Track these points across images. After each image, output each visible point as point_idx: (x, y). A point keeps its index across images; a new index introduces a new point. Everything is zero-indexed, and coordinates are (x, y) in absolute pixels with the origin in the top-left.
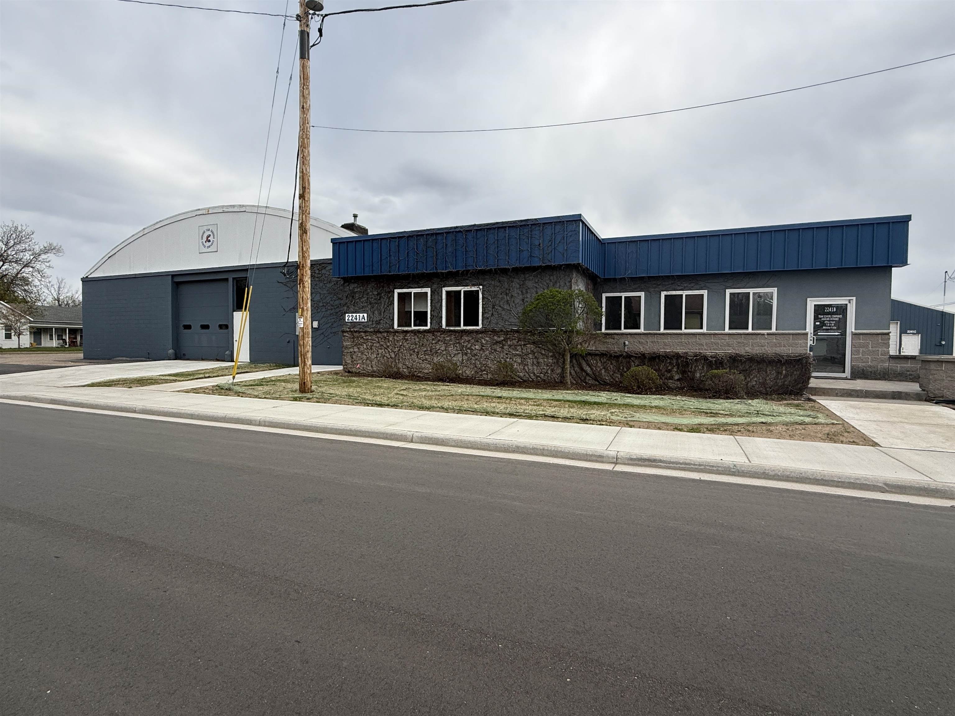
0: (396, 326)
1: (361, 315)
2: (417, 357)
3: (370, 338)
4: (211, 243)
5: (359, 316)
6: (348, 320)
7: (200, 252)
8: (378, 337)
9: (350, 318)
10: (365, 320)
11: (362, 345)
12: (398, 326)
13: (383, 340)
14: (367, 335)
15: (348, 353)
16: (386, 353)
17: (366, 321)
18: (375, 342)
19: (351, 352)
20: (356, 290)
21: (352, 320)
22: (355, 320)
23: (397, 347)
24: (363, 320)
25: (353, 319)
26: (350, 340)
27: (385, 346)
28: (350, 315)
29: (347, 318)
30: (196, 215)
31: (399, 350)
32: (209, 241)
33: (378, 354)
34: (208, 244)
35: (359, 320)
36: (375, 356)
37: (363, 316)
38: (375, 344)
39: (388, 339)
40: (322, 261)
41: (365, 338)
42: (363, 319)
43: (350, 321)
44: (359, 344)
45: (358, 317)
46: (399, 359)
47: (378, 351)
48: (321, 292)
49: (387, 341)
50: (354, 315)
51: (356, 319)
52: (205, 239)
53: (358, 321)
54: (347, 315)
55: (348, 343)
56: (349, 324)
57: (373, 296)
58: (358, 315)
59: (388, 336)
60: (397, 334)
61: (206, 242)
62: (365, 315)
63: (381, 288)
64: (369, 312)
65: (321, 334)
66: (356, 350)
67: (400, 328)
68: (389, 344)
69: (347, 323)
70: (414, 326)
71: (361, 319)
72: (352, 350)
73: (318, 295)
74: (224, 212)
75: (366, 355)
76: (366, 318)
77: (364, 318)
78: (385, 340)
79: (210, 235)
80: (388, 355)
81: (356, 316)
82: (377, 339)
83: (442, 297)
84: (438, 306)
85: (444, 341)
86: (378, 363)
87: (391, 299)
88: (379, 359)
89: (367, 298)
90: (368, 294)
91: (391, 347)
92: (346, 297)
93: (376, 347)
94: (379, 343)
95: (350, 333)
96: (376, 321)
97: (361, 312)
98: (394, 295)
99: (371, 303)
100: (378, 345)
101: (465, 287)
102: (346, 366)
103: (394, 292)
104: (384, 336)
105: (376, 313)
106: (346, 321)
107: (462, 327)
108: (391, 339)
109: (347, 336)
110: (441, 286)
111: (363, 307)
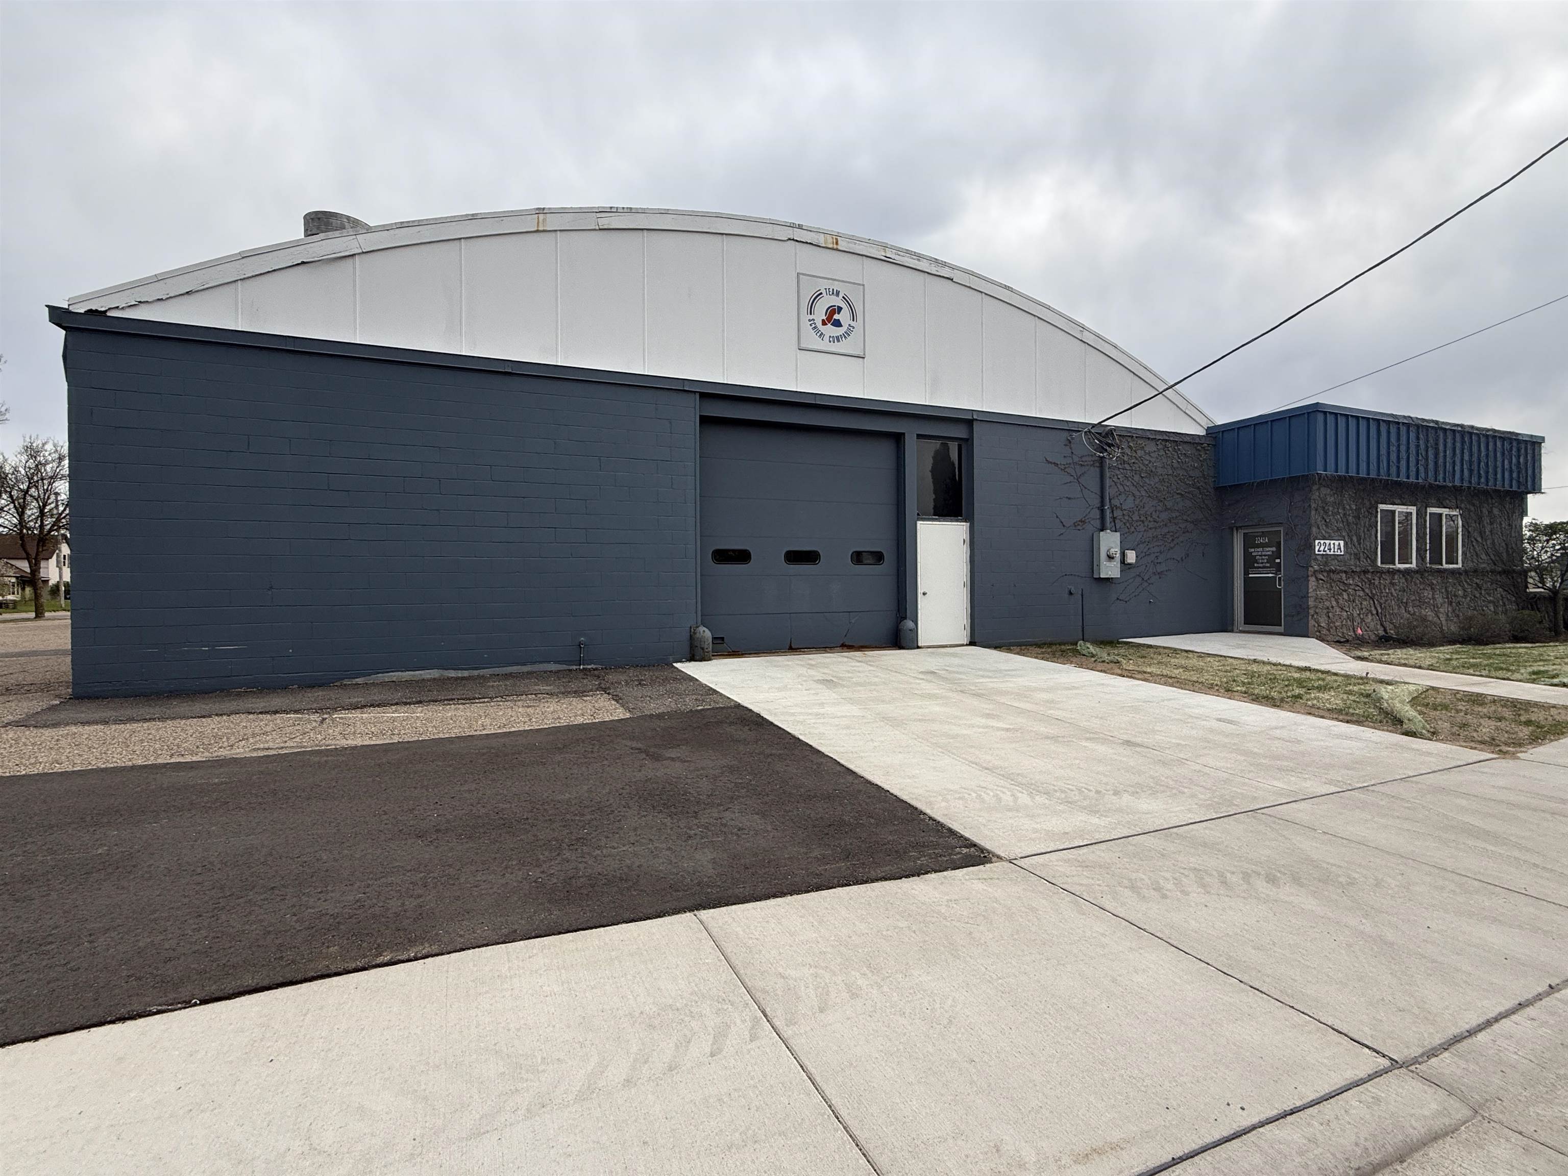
0: (1379, 564)
1: (1337, 543)
2: (1406, 610)
3: (1352, 582)
4: (839, 331)
5: (1334, 544)
6: (1319, 551)
7: (803, 346)
8: (1362, 581)
9: (1322, 548)
10: (1341, 551)
11: (1341, 595)
12: (1382, 563)
13: (1367, 586)
14: (1349, 578)
15: (1321, 608)
16: (1371, 606)
17: (1342, 553)
18: (1359, 588)
19: (1328, 608)
20: (1329, 499)
21: (1324, 551)
22: (1328, 552)
23: (1384, 596)
24: (1339, 553)
25: (1326, 549)
26: (1324, 586)
27: (1370, 595)
28: (1322, 542)
29: (1317, 548)
30: (790, 239)
31: (1386, 601)
32: (837, 324)
33: (1362, 609)
34: (829, 330)
35: (1334, 551)
36: (1358, 612)
37: (1339, 544)
38: (1358, 593)
39: (1374, 584)
41: (1345, 582)
42: (1339, 551)
43: (1322, 553)
44: (1338, 592)
45: (1332, 546)
46: (1386, 616)
47: (1361, 604)
48: (1137, 493)
49: (1372, 586)
50: (1327, 542)
51: (1330, 550)
52: (820, 314)
53: (1332, 553)
54: (1317, 542)
55: (1323, 592)
56: (1320, 558)
57: (1351, 511)
58: (1332, 542)
59: (1373, 579)
60: (1383, 576)
61: (824, 323)
62: (1342, 543)
63: (1361, 500)
64: (1346, 537)
66: (1334, 603)
67: (1385, 566)
68: (1374, 592)
69: (1318, 557)
70: (1400, 563)
71: (1336, 550)
72: (1327, 604)
73: (1131, 498)
74: (887, 261)
75: (1347, 612)
76: (1342, 549)
77: (1340, 549)
78: (1370, 585)
79: (840, 309)
80: (1373, 609)
81: (1330, 544)
82: (1361, 585)
83: (1425, 521)
84: (1421, 535)
85: (1431, 585)
86: (1361, 622)
87: (1373, 519)
88: (1362, 616)
89: (1345, 514)
90: (1344, 509)
91: (1376, 597)
92: (1316, 510)
93: (1359, 596)
94: (1363, 590)
95: (1325, 574)
96: (1355, 554)
97: (1336, 538)
98: (1377, 512)
99: (1348, 524)
100: (1361, 594)
101: (1448, 510)
102: (1320, 632)
103: (1377, 508)
104: (1368, 578)
105: (1355, 538)
106: (1317, 552)
107: (1445, 566)
108: (1377, 582)
109: (1322, 580)
110: (1424, 505)
111: (1339, 530)
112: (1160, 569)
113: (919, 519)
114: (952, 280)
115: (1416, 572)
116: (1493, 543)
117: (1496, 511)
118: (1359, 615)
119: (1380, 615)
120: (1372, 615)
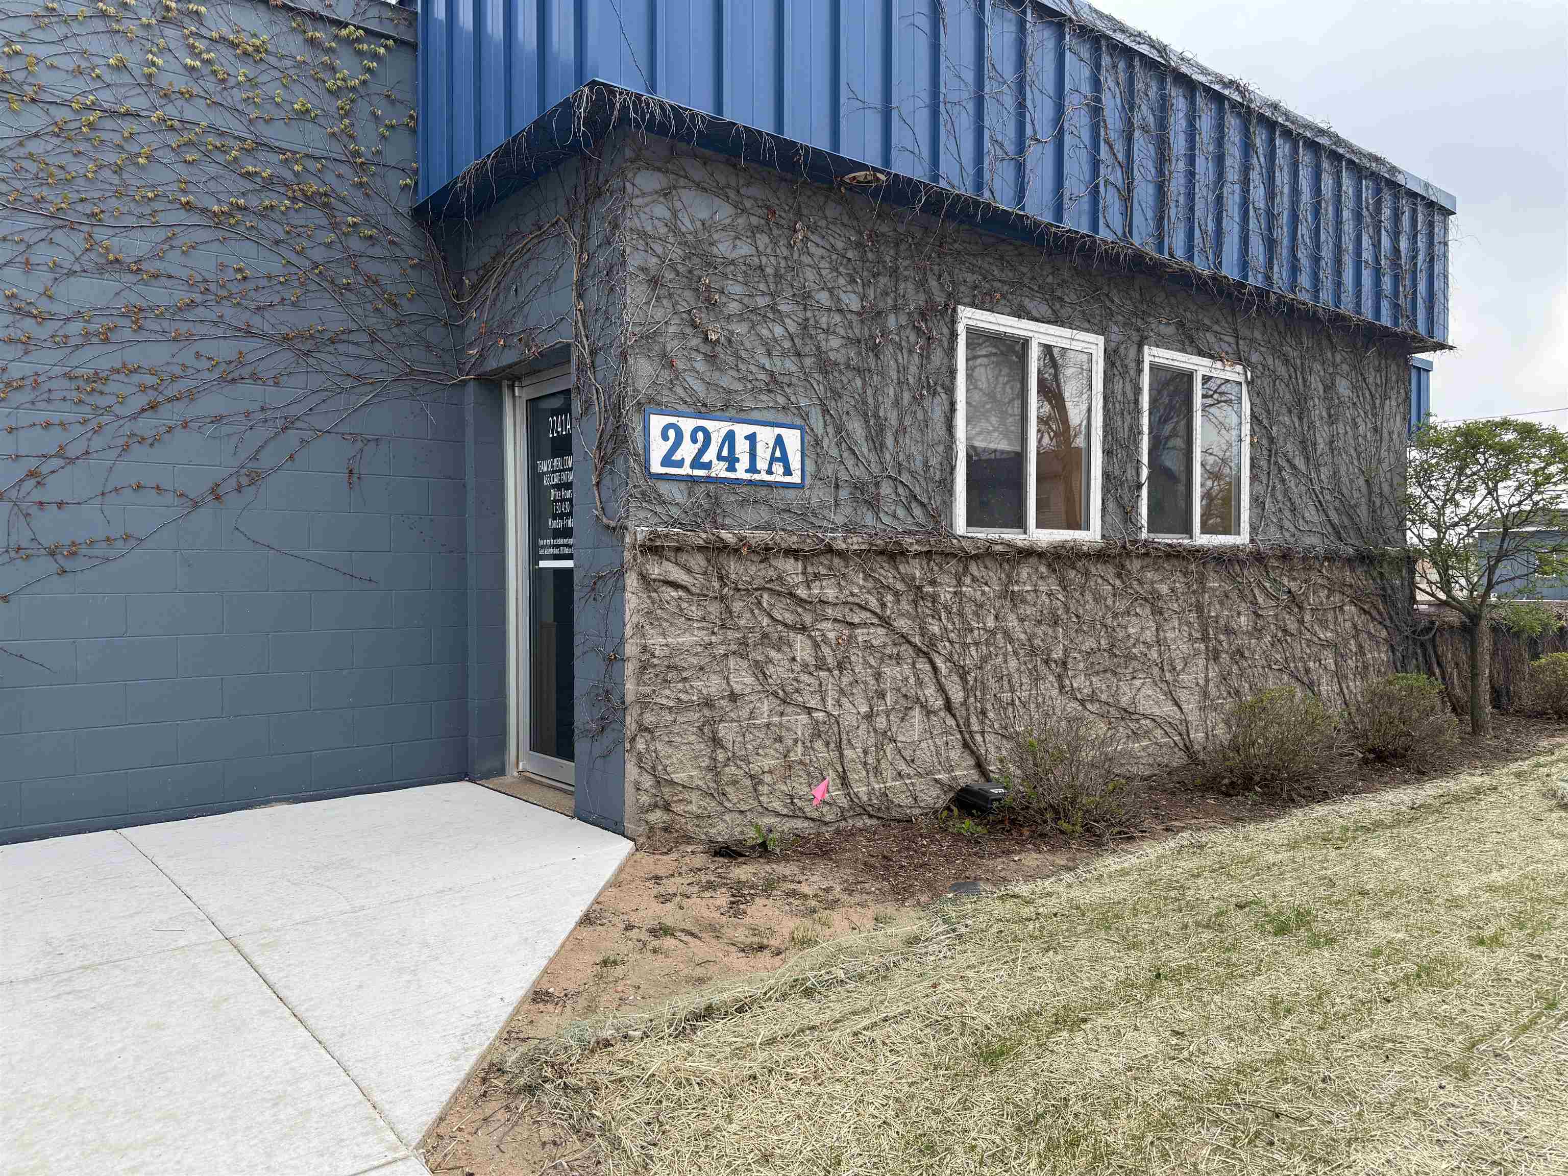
0: (960, 525)
1: (766, 435)
2: (1062, 687)
3: (831, 593)
5: (752, 438)
6: (667, 461)
8: (882, 588)
9: (687, 451)
10: (788, 472)
11: (781, 644)
12: (970, 523)
13: (905, 606)
14: (817, 576)
15: (681, 706)
16: (920, 683)
17: (796, 478)
18: (865, 615)
19: (708, 703)
20: (723, 249)
21: (696, 463)
22: (720, 470)
23: (977, 644)
24: (778, 475)
25: (710, 455)
26: (694, 611)
27: (917, 640)
28: (687, 425)
29: (658, 449)
31: (984, 659)
33: (882, 695)
35: (753, 469)
36: (864, 709)
37: (779, 441)
38: (861, 635)
39: (934, 598)
41: (802, 592)
42: (778, 468)
43: (686, 470)
44: (765, 636)
45: (742, 446)
46: (984, 713)
47: (878, 676)
49: (925, 608)
50: (718, 429)
51: (732, 461)
53: (741, 473)
54: (657, 422)
55: (687, 639)
56: (677, 493)
57: (838, 318)
58: (742, 431)
59: (933, 583)
60: (973, 568)
62: (792, 439)
63: (883, 280)
64: (817, 420)
66: (743, 680)
67: (981, 534)
68: (936, 630)
69: (664, 488)
70: (1040, 525)
71: (762, 465)
72: (713, 685)
75: (809, 711)
76: (795, 461)
77: (784, 459)
78: (915, 603)
80: (930, 691)
81: (730, 437)
82: (873, 603)
83: (1138, 390)
84: (1123, 434)
85: (1154, 601)
86: (879, 747)
87: (938, 357)
88: (881, 722)
89: (804, 325)
90: (804, 298)
91: (944, 647)
92: (654, 282)
93: (869, 647)
94: (885, 622)
95: (698, 561)
96: (858, 487)
97: (769, 416)
98: (954, 335)
99: (825, 366)
100: (878, 636)
101: (1207, 362)
102: (667, 808)
103: (953, 322)
104: (908, 580)
105: (856, 427)
106: (656, 467)
107: (1202, 540)
108: (946, 594)
109: (675, 585)
110: (1136, 337)
111: (774, 382)
115: (1100, 555)
116: (1335, 475)
117: (1343, 387)
118: (870, 716)
119: (961, 713)
120: (929, 712)
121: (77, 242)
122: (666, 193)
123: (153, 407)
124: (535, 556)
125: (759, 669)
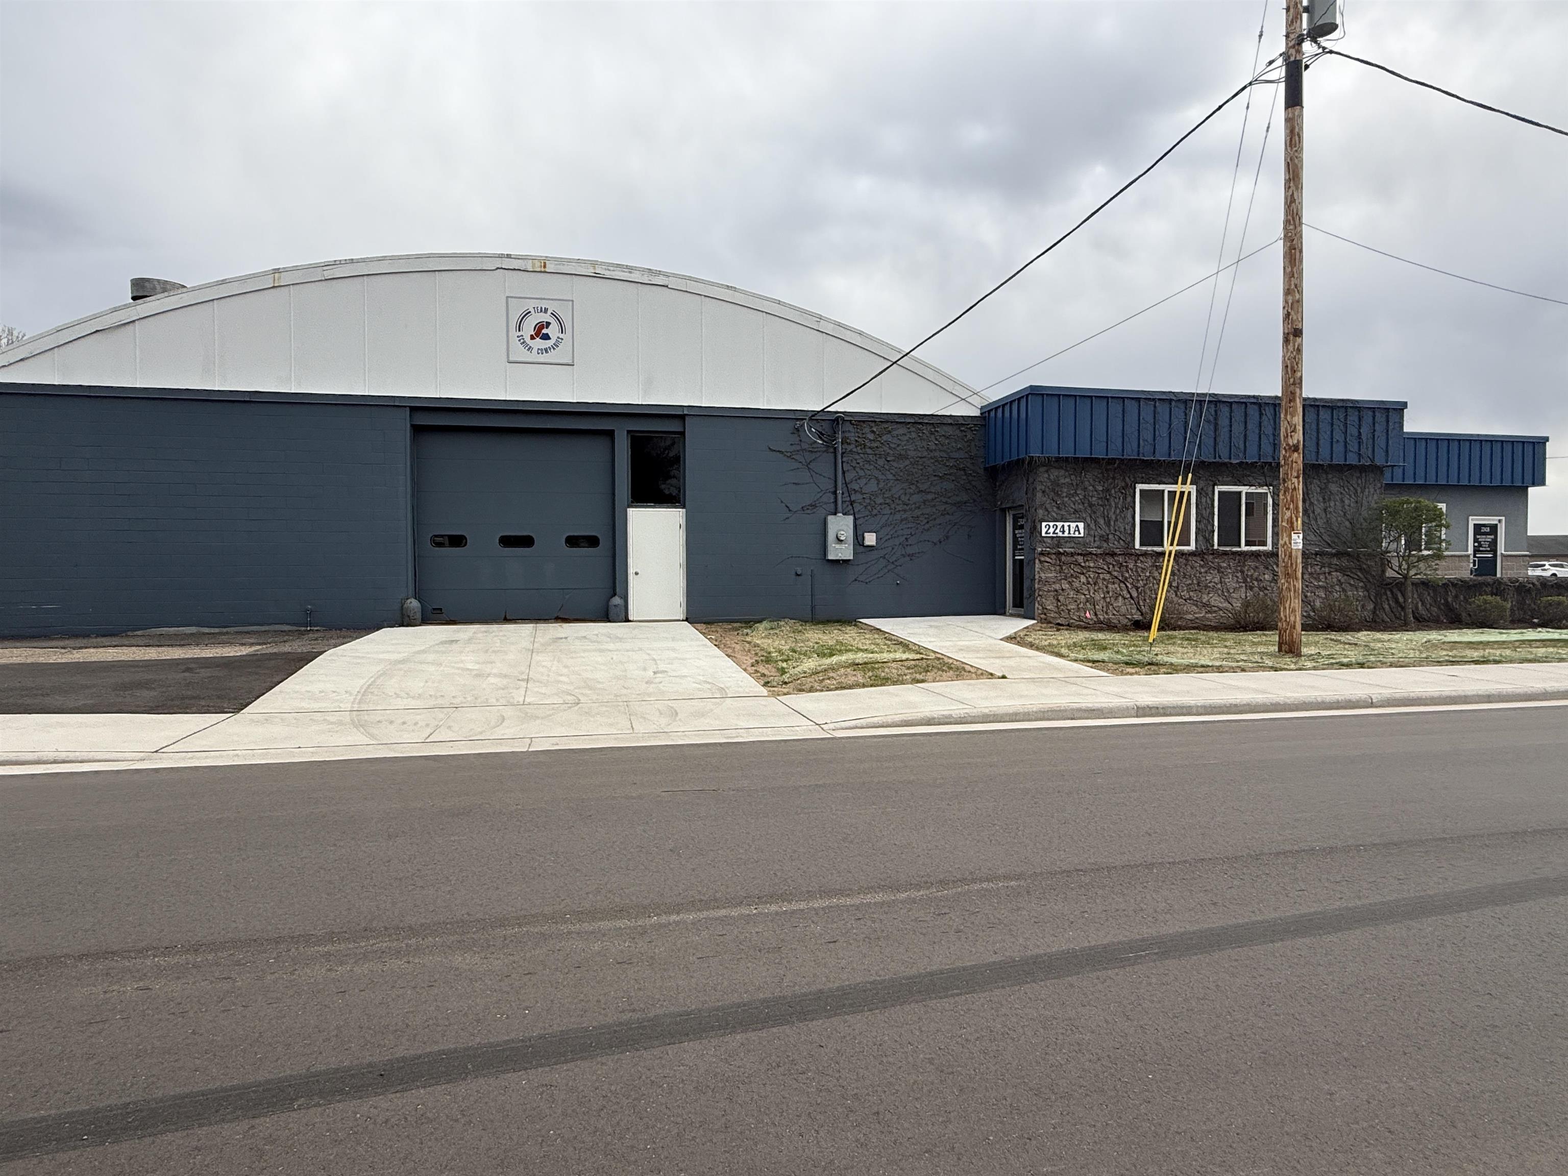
0: (1137, 546)
1: (1073, 525)
2: (1176, 595)
3: (1092, 565)
4: (548, 343)
5: (1069, 526)
6: (1046, 533)
7: (511, 359)
8: (1108, 564)
9: (1051, 530)
10: (1079, 533)
11: (1077, 577)
12: (1141, 545)
13: (1117, 568)
14: (1087, 560)
15: (1049, 591)
16: (1121, 590)
17: (1082, 535)
18: (1102, 571)
19: (1056, 591)
20: (1062, 481)
21: (1054, 533)
22: (1060, 534)
23: (1142, 580)
24: (1077, 534)
25: (1057, 531)
26: (1053, 569)
27: (1120, 578)
28: (1051, 524)
29: (1044, 530)
30: (498, 268)
31: (1145, 585)
32: (546, 337)
33: (1108, 593)
34: (539, 343)
35: (1069, 533)
36: (1102, 596)
37: (1077, 526)
38: (1101, 576)
39: (1127, 566)
40: (885, 417)
41: (1083, 564)
42: (1077, 533)
43: (1051, 535)
44: (1072, 575)
45: (1066, 528)
46: (1145, 600)
47: (1107, 587)
48: (880, 477)
49: (1124, 569)
50: (1059, 524)
51: (1063, 532)
52: (529, 329)
53: (1066, 534)
54: (1044, 524)
55: (1051, 575)
56: (1049, 541)
57: (1095, 493)
58: (1066, 524)
59: (1126, 562)
60: (1141, 558)
61: (532, 338)
62: (1081, 525)
63: (1110, 481)
64: (1088, 519)
65: (878, 559)
66: (1066, 586)
67: (1144, 548)
68: (1127, 575)
69: (1045, 539)
71: (1072, 532)
72: (1057, 586)
73: (873, 482)
74: (596, 276)
75: (1085, 595)
76: (1082, 531)
77: (1079, 531)
78: (1120, 568)
79: (548, 324)
80: (1125, 592)
81: (1063, 526)
82: (1105, 567)
83: (1213, 501)
84: (1206, 513)
85: (1219, 569)
86: (1107, 607)
87: (1129, 499)
88: (1108, 600)
89: (1085, 496)
90: (1085, 489)
91: (1131, 580)
92: (1043, 492)
93: (1104, 579)
94: (1109, 573)
95: (1054, 557)
96: (1101, 536)
97: (1074, 520)
98: (1135, 492)
99: (1091, 505)
100: (1107, 576)
101: (1248, 487)
102: (1045, 614)
103: (1135, 488)
104: (1118, 562)
105: (1102, 521)
106: (1043, 534)
107: (1244, 548)
108: (1131, 566)
109: (1047, 562)
110: (1211, 483)
111: (1076, 511)
112: (909, 550)
113: (629, 506)
114: (667, 286)
115: (1192, 554)
116: (1328, 522)
117: (1333, 488)
118: (1104, 598)
119: (1136, 600)
120: (1125, 598)
121: (913, 487)
122: (1047, 471)
123: (928, 522)
124: (1014, 556)
125: (1070, 583)
